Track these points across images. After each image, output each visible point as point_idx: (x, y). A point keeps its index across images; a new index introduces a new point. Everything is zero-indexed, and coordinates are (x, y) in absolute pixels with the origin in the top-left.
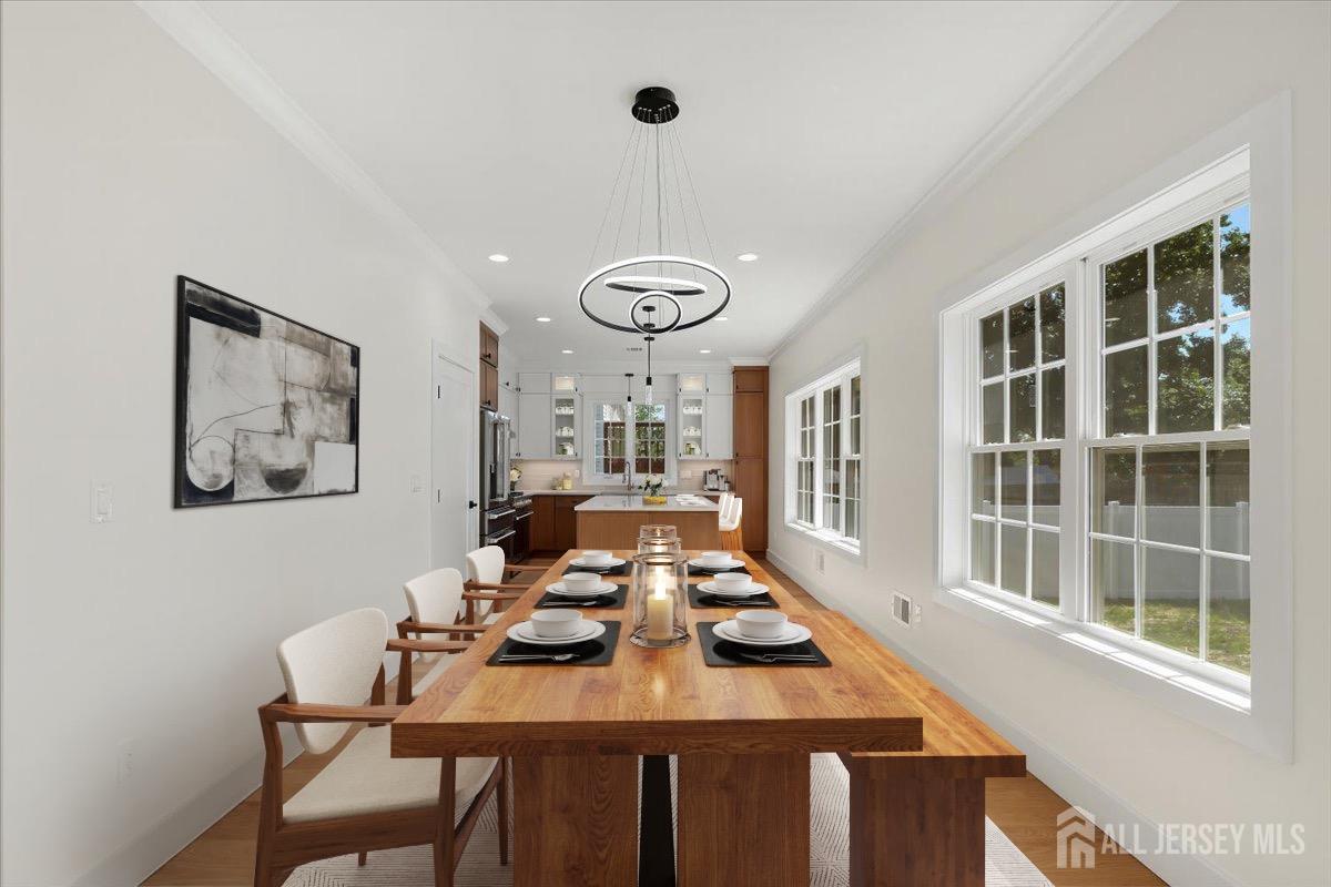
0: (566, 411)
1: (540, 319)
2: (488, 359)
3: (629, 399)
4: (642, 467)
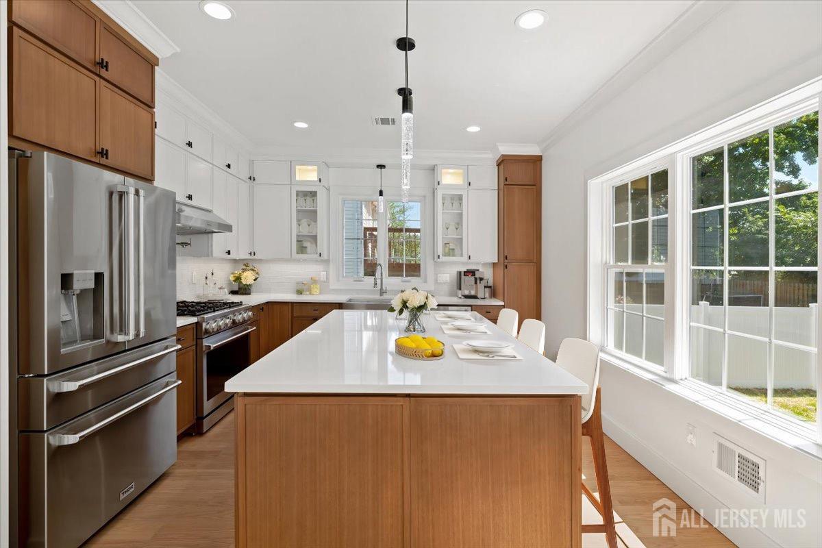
3: (381, 193)
4: (395, 269)
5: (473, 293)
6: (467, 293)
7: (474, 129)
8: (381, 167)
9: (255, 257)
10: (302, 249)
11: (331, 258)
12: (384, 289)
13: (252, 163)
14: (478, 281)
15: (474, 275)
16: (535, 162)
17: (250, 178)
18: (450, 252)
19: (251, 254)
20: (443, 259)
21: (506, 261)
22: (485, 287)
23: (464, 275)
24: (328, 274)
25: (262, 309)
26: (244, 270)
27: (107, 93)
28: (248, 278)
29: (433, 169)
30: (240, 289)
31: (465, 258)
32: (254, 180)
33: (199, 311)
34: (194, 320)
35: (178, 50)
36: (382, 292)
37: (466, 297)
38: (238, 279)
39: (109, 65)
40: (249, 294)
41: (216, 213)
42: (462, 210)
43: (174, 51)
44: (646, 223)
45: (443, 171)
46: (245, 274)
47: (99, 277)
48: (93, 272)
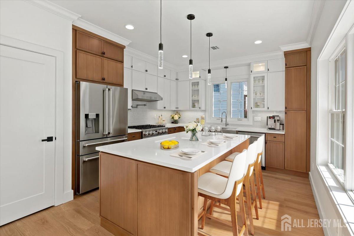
2: (104, 56)
3: (226, 80)
5: (273, 127)
6: (270, 127)
7: (258, 42)
8: (226, 67)
9: (178, 109)
10: (194, 106)
11: (207, 110)
13: (177, 73)
14: (276, 121)
15: (274, 118)
17: (176, 79)
19: (176, 108)
21: (286, 110)
22: (280, 124)
23: (269, 118)
24: (205, 116)
25: (176, 129)
26: (176, 114)
27: (106, 61)
28: (176, 117)
29: (249, 65)
30: (174, 121)
31: (266, 108)
32: (178, 80)
33: (145, 128)
34: (140, 130)
35: (131, 42)
36: (227, 125)
37: (270, 129)
38: (173, 118)
39: (105, 53)
40: (177, 123)
41: (159, 94)
42: (264, 84)
43: (129, 43)
45: (254, 65)
46: (175, 116)
47: (97, 115)
48: (95, 114)
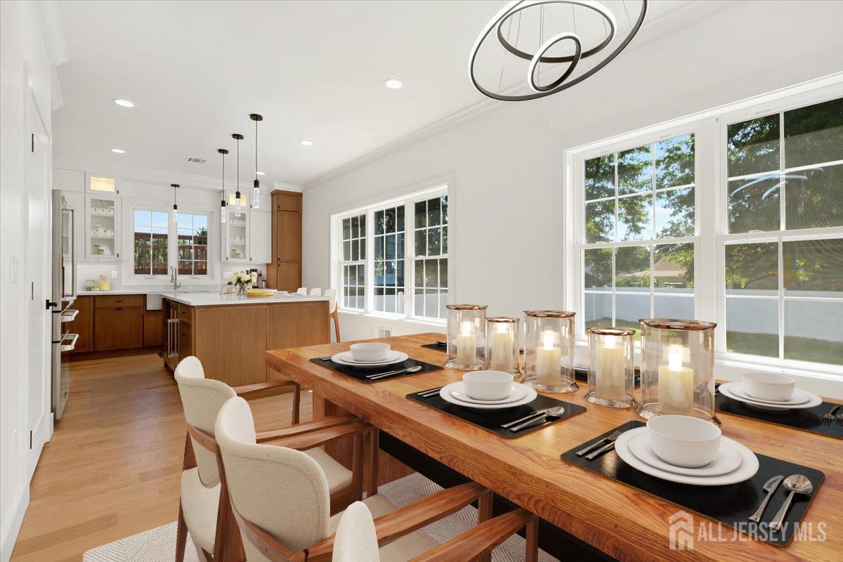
0: (106, 212)
1: (114, 150)
12: (178, 284)
16: (298, 197)
18: (235, 255)
20: (230, 260)
31: (247, 260)
44: (358, 240)
